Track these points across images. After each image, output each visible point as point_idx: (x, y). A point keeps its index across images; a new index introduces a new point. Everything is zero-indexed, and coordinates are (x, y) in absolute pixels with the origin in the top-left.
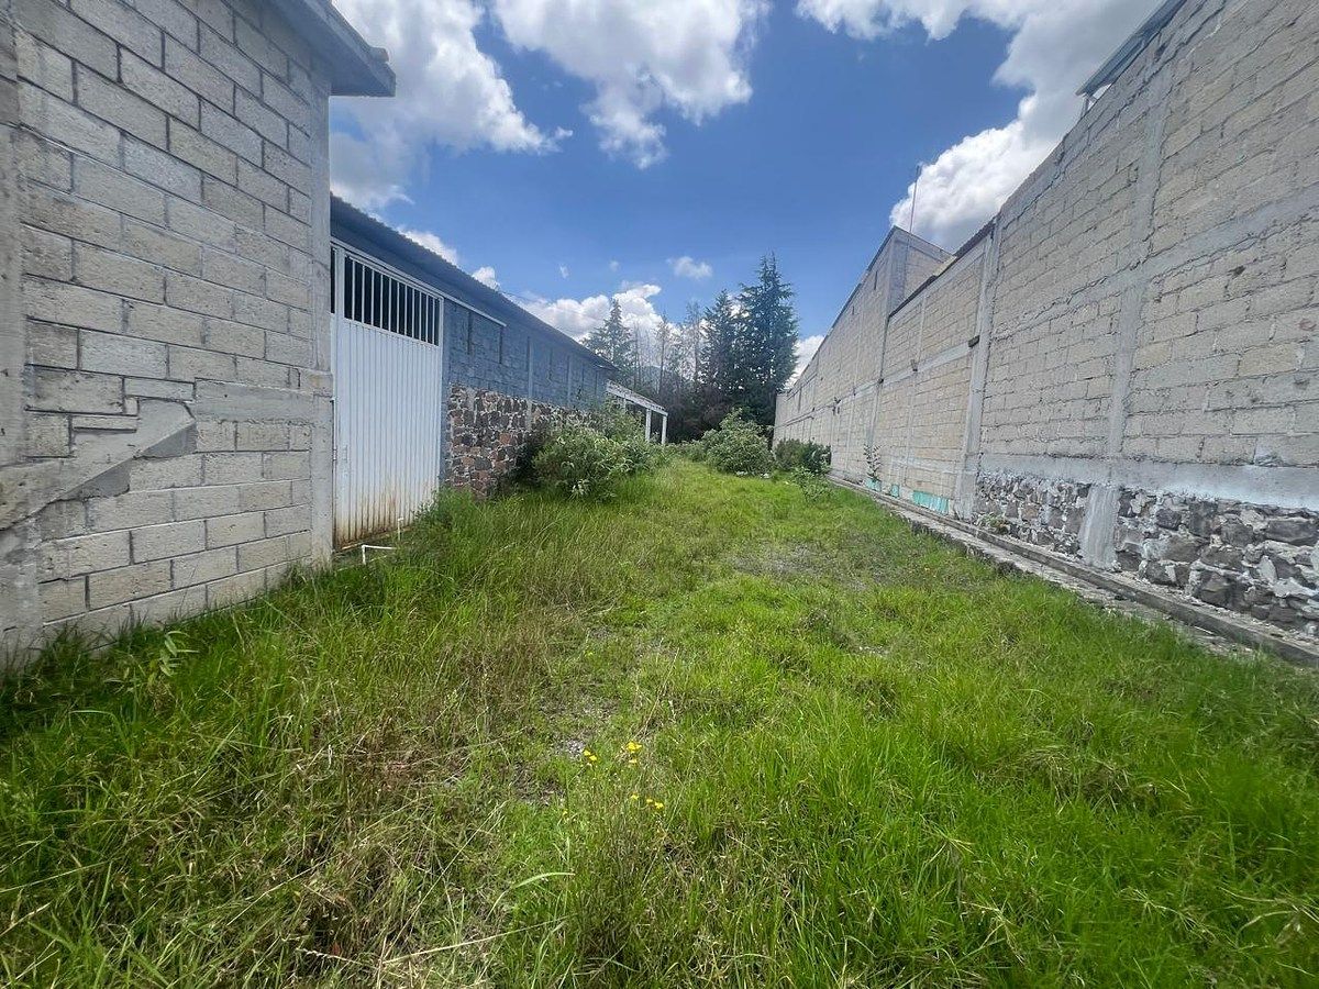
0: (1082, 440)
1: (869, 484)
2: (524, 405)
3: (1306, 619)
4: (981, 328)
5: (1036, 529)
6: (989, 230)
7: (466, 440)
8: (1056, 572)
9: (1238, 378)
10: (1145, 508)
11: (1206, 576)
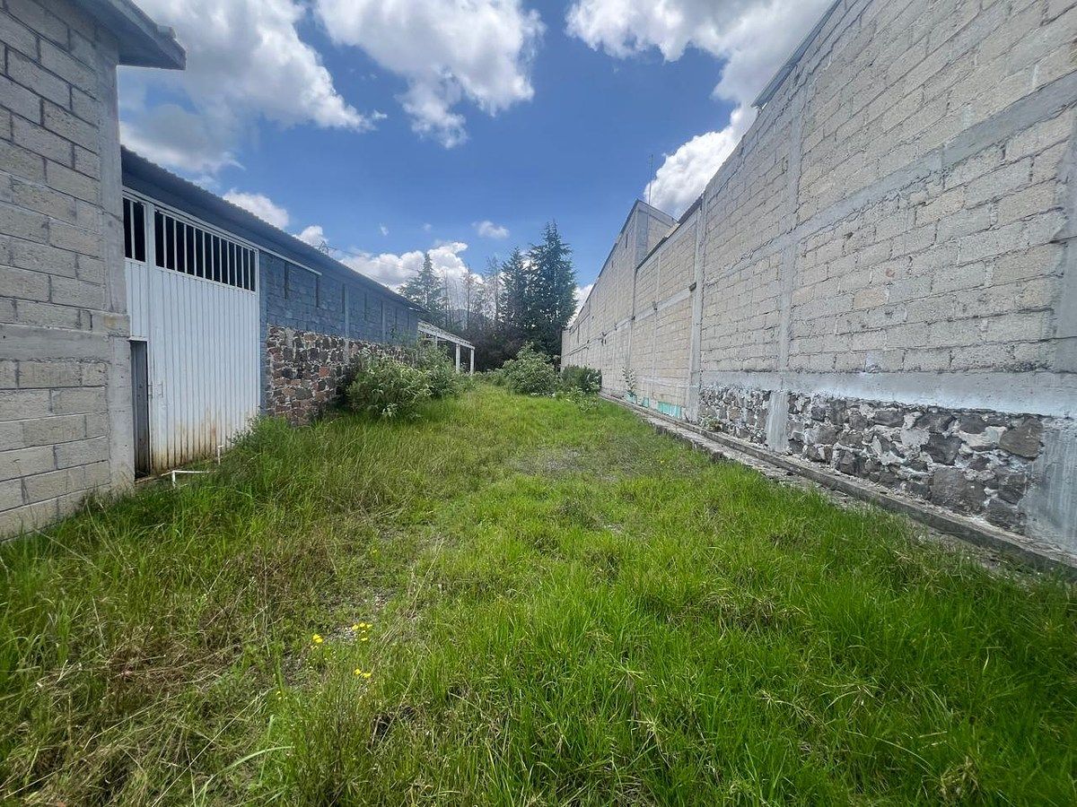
0: (764, 358)
1: (628, 398)
2: (342, 343)
3: (900, 480)
4: (697, 278)
5: (739, 426)
6: (698, 204)
7: (287, 374)
8: (751, 457)
9: (853, 310)
10: (804, 406)
11: (842, 453)
